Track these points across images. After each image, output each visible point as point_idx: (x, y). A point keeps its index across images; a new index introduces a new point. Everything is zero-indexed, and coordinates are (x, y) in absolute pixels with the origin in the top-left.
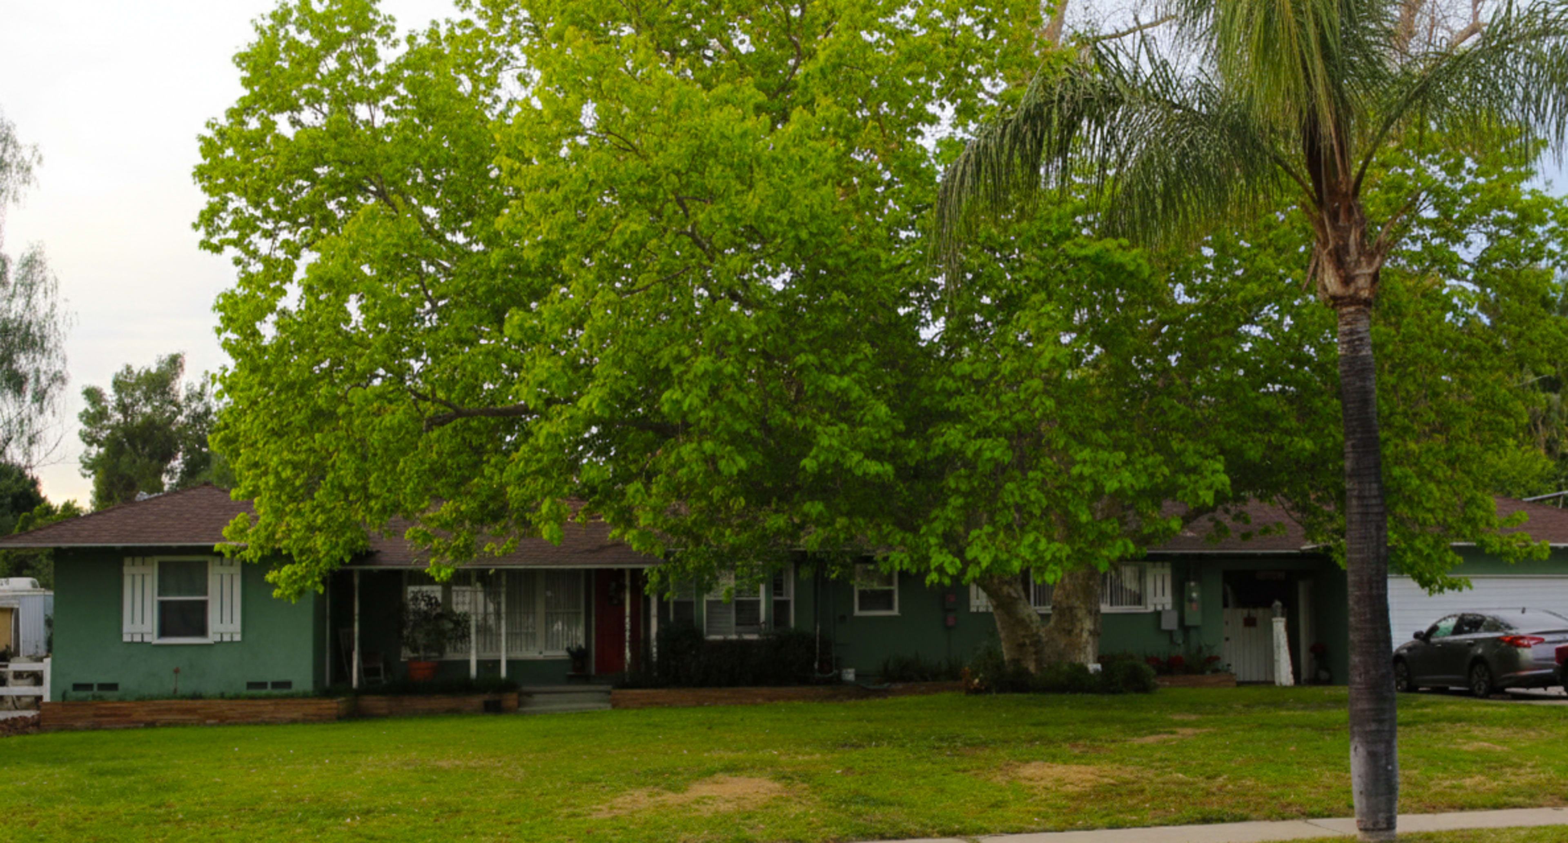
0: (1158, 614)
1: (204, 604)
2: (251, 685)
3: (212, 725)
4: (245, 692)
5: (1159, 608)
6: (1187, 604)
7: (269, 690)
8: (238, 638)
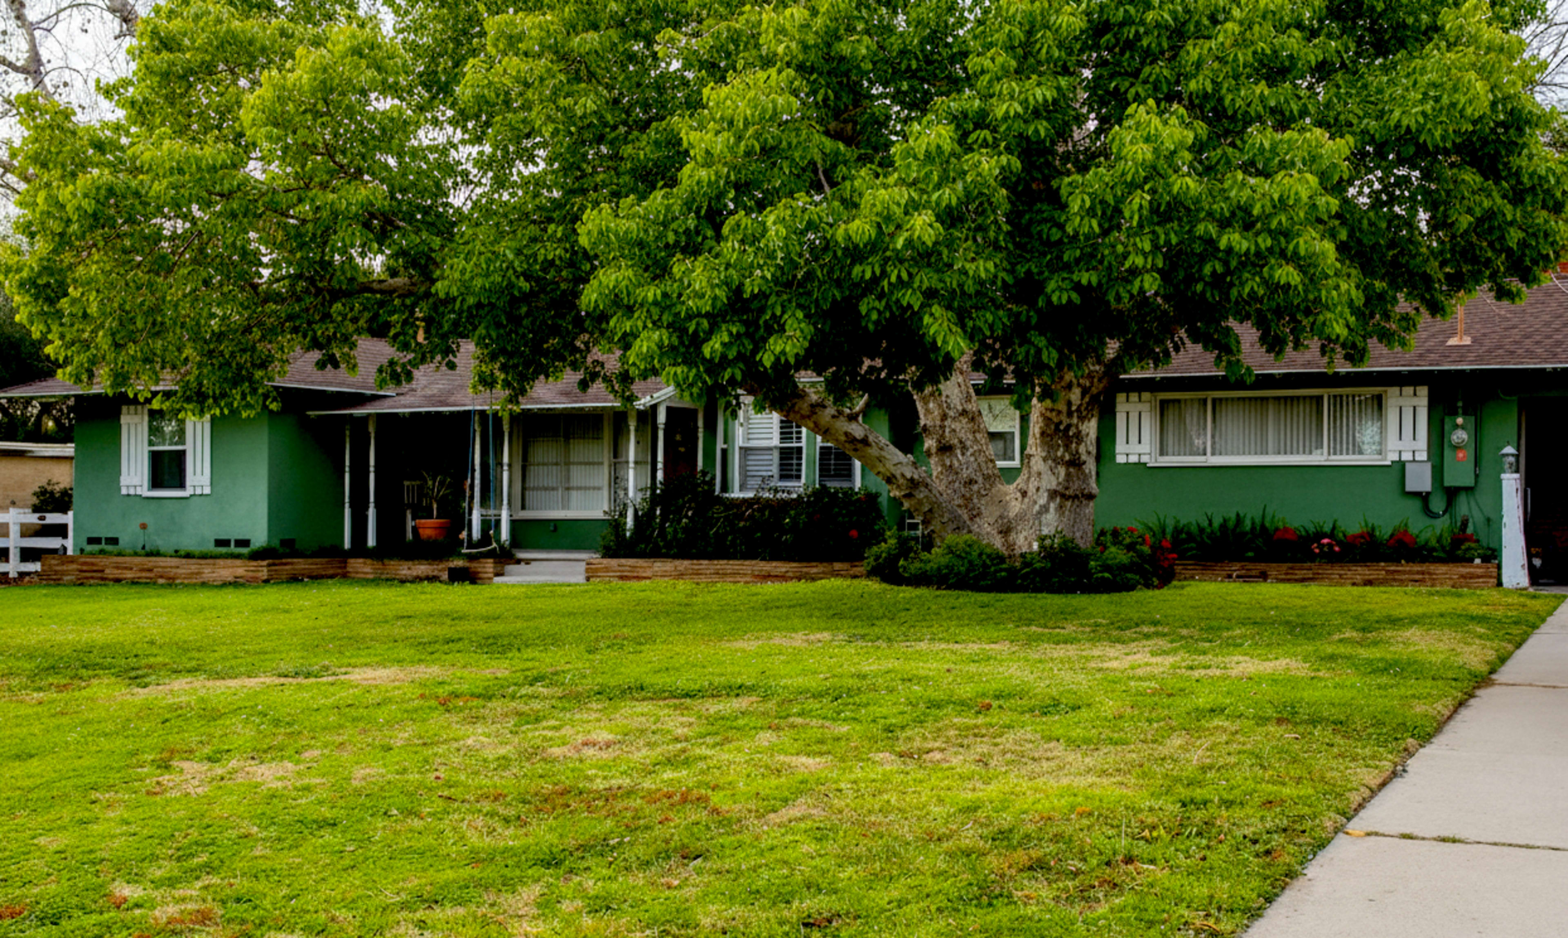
0: (1401, 465)
1: (183, 452)
2: (220, 543)
3: (162, 585)
4: (211, 548)
5: (1407, 456)
6: (1447, 452)
7: (233, 549)
8: (207, 491)
